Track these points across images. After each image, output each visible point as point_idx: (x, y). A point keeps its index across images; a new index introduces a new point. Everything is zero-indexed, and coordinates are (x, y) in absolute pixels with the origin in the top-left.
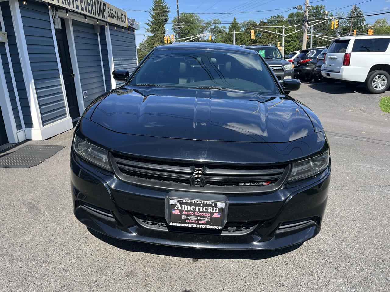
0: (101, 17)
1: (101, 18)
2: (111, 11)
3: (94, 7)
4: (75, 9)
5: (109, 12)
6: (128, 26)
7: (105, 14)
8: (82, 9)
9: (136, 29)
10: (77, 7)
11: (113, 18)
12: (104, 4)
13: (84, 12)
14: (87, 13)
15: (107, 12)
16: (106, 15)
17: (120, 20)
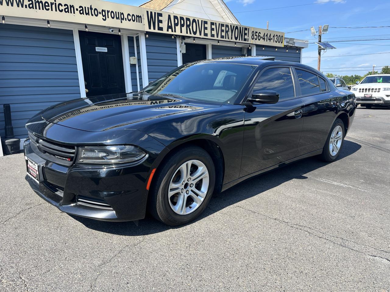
0: (239, 40)
1: (241, 41)
2: (257, 34)
3: (230, 33)
4: (202, 36)
5: (253, 35)
6: (284, 45)
7: (246, 37)
8: (213, 36)
9: (303, 48)
10: (206, 35)
11: (259, 40)
12: (246, 29)
13: (215, 38)
14: (219, 38)
15: (250, 35)
16: (248, 38)
17: (272, 41)
